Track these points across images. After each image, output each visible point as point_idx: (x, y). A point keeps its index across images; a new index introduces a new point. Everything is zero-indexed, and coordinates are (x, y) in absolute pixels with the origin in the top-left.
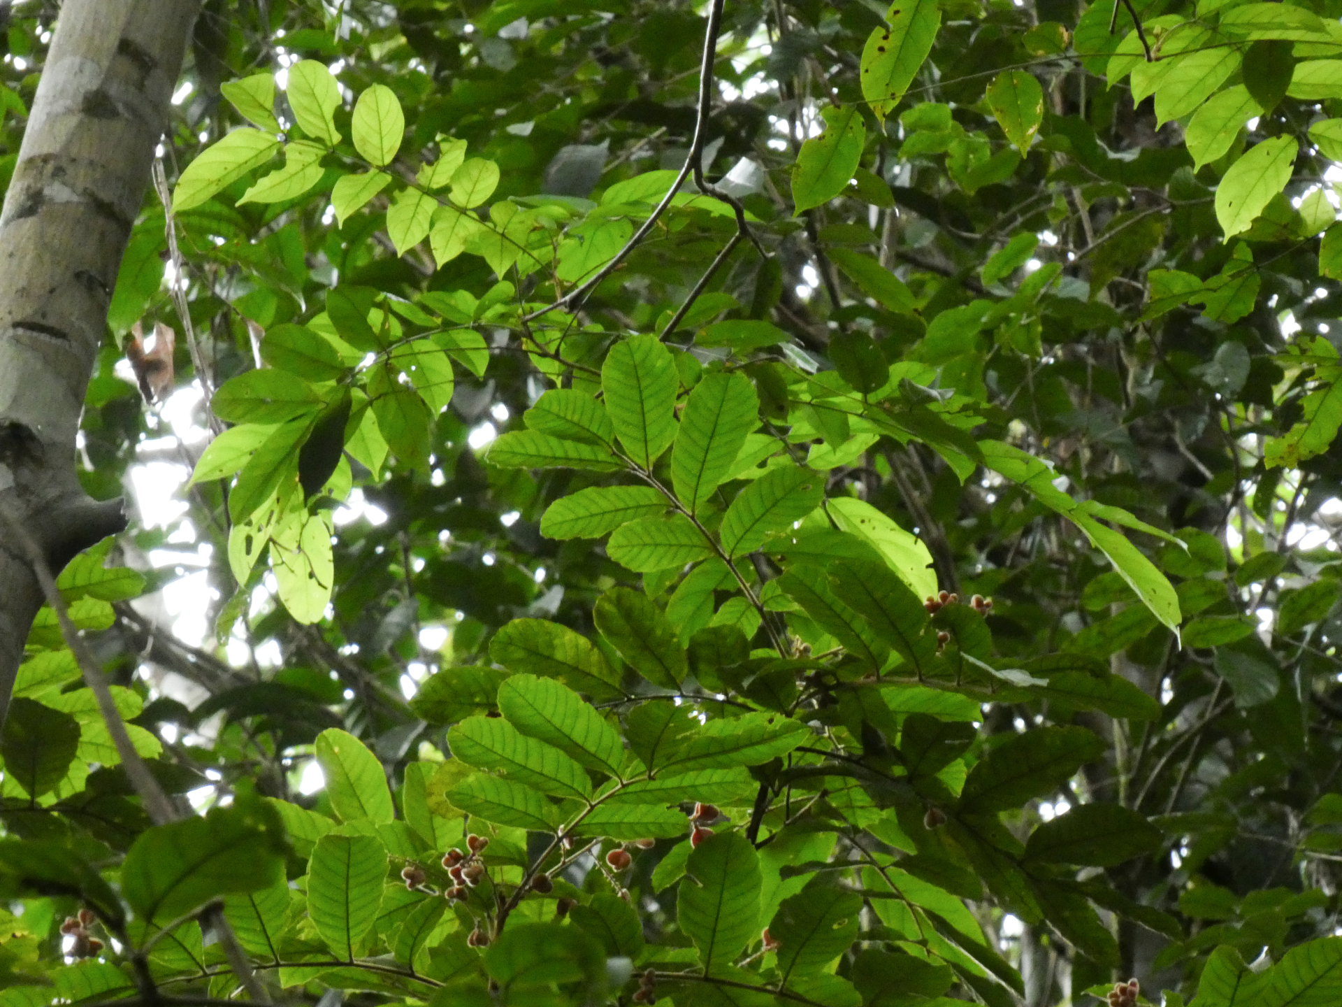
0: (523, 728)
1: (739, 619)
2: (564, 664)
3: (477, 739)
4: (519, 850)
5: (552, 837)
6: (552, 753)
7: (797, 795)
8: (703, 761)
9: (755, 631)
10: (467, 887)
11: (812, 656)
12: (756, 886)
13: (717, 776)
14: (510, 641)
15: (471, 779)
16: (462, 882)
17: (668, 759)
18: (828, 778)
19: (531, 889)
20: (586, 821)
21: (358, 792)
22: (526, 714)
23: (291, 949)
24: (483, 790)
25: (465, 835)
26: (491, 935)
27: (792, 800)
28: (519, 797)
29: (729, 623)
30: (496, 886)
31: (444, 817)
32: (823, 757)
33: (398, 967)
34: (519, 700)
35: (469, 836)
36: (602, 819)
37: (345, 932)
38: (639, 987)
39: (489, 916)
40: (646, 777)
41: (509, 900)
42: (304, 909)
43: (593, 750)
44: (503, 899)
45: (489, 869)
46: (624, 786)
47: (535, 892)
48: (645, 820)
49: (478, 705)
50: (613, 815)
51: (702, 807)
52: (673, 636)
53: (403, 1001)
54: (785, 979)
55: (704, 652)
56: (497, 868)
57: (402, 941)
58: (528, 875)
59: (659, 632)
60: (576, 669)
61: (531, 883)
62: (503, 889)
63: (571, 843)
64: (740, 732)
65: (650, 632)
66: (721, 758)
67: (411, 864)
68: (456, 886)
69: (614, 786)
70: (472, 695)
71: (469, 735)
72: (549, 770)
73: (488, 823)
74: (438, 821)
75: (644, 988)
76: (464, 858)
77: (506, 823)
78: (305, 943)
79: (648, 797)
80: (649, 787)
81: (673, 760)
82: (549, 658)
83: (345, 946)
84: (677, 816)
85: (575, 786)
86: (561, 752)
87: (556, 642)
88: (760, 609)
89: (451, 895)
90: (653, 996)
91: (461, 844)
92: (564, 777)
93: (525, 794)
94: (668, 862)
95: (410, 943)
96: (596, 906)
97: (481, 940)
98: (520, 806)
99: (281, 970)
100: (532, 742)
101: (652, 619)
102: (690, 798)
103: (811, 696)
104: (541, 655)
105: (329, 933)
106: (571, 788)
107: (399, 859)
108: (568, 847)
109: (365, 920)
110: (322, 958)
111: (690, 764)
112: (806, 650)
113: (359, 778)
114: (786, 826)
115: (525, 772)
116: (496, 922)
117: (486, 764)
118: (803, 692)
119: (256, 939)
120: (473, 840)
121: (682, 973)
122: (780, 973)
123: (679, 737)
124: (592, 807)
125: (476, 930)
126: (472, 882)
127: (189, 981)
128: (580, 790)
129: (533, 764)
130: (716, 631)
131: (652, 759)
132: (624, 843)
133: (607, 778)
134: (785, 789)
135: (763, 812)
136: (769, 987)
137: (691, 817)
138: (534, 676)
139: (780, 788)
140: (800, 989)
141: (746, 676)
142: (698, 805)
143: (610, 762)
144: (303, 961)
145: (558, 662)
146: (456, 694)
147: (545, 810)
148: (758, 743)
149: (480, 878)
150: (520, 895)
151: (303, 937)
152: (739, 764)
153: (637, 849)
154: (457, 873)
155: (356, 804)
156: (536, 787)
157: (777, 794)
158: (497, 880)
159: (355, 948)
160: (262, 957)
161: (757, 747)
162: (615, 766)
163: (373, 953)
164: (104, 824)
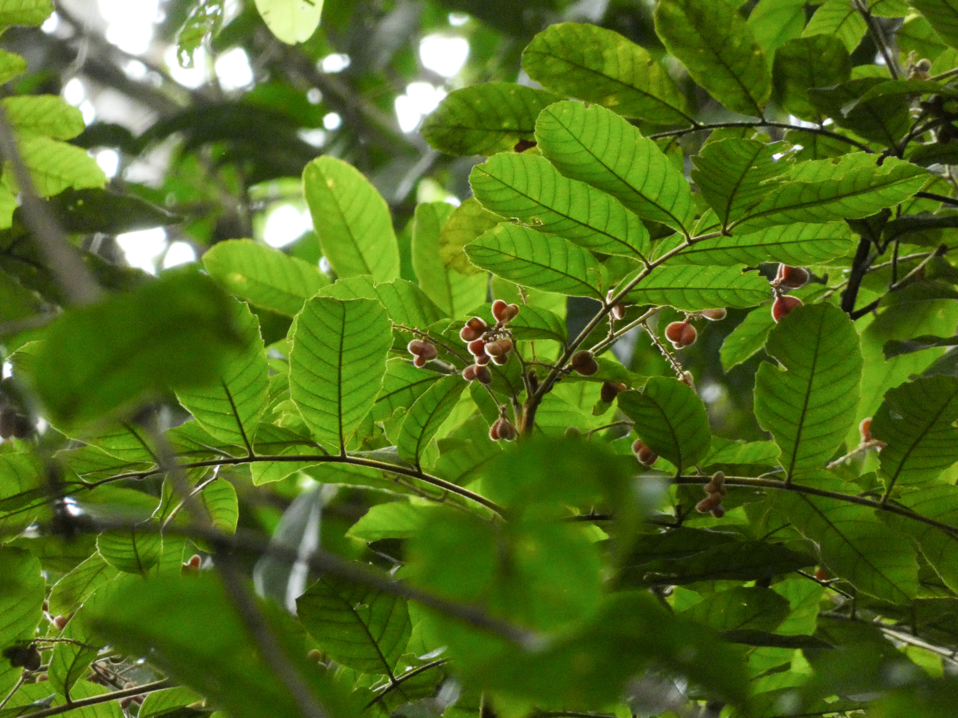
0: (567, 169)
1: (839, 27)
2: (616, 81)
3: (507, 180)
4: (555, 319)
5: (599, 305)
6: (601, 199)
7: (907, 251)
8: (792, 213)
9: (859, 43)
10: (492, 365)
11: (931, 75)
12: (856, 371)
13: (809, 231)
14: (548, 52)
15: (498, 230)
16: (485, 360)
17: (750, 209)
18: (947, 231)
19: (570, 368)
20: (641, 285)
21: (356, 237)
22: (569, 150)
23: (268, 440)
24: (513, 243)
25: (489, 300)
26: (518, 426)
27: (900, 258)
28: (558, 253)
29: (825, 32)
30: (525, 364)
31: (460, 271)
32: (941, 203)
33: (401, 463)
34: (562, 134)
35: (495, 302)
36: (662, 282)
37: (337, 420)
38: (705, 496)
39: (516, 403)
40: (720, 232)
41: (541, 383)
42: (286, 387)
43: (653, 196)
44: (533, 381)
45: (518, 342)
46: (691, 242)
47: (575, 372)
48: (715, 285)
49: (507, 131)
50: (675, 278)
51: (787, 269)
52: (754, 47)
53: (406, 500)
54: (890, 490)
55: (792, 68)
56: (528, 342)
57: (407, 431)
58: (567, 351)
59: (737, 42)
60: (631, 87)
61: (570, 363)
62: (533, 369)
63: (622, 313)
64: (839, 177)
65: (726, 42)
66: (814, 210)
67: (420, 335)
68: (477, 364)
69: (678, 241)
70: (500, 119)
71: (497, 175)
72: (596, 221)
73: (518, 284)
74: (454, 276)
75: (709, 496)
76: (488, 329)
77: (538, 286)
78: (284, 431)
79: (719, 256)
80: (722, 245)
81: (755, 211)
82: (598, 73)
83: (337, 437)
84: (755, 280)
85: (629, 242)
86: (613, 199)
87: (607, 53)
88: (867, 16)
89: (470, 375)
90: (721, 507)
91: (484, 311)
92: (616, 229)
93: (566, 249)
94: (740, 332)
95: (418, 434)
96: (652, 392)
97: (506, 432)
98: (558, 264)
99: (252, 465)
100: (577, 185)
101: (729, 25)
102: (774, 258)
103: (927, 127)
104: (588, 70)
105: (316, 419)
106: (624, 243)
107: (403, 326)
108: (617, 317)
109: (362, 404)
110: (305, 451)
111: (777, 216)
112: (924, 67)
113: (357, 219)
114: (892, 290)
115: (567, 224)
116: (525, 410)
117: (516, 212)
118: (919, 121)
119: (226, 426)
120: (500, 307)
121: (758, 479)
122: (883, 481)
123: (763, 182)
124: (650, 268)
125: (500, 420)
126: (498, 360)
127: (142, 476)
128: (636, 247)
129: (578, 213)
130: (809, 42)
131: (728, 211)
132: (688, 313)
133: (671, 232)
134: (893, 244)
135: (864, 272)
136: (868, 498)
137: (772, 283)
138: (582, 103)
139: (887, 243)
140: (907, 501)
141: (847, 100)
142: (782, 267)
143: (674, 213)
144: (279, 455)
145: (611, 79)
146: (480, 118)
147: (590, 270)
148: (864, 191)
149: (508, 354)
150: (556, 375)
151: (279, 423)
152: (836, 216)
153: (705, 320)
154: (479, 349)
155: (352, 251)
156: (578, 241)
157: (881, 251)
158: (528, 355)
159: (348, 439)
160: (231, 447)
161: (861, 197)
162: (680, 218)
163: (369, 445)
164: (34, 270)
